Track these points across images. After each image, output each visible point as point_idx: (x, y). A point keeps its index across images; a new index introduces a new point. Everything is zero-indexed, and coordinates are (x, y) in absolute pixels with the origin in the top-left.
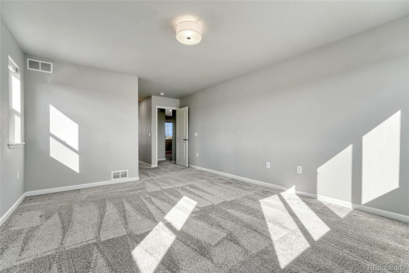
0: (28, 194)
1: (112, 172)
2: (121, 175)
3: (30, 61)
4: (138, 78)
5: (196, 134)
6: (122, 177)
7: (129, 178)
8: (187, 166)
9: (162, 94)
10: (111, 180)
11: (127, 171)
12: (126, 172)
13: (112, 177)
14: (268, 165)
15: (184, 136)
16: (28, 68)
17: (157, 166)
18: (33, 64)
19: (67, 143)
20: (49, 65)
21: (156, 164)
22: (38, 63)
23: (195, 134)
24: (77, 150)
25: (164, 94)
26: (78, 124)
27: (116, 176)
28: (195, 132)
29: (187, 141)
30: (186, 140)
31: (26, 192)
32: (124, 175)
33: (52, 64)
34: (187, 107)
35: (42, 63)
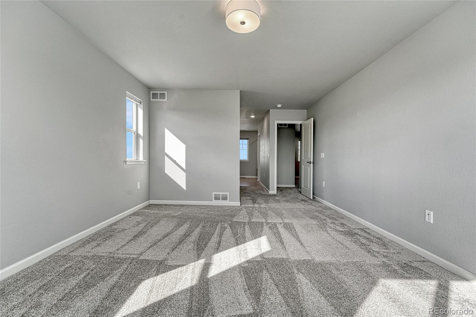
0: (152, 202)
1: (214, 193)
2: (222, 198)
3: (153, 93)
4: (240, 91)
5: (323, 155)
6: (222, 199)
7: (229, 202)
8: (312, 198)
9: (279, 106)
10: (212, 201)
11: (228, 193)
12: (227, 195)
13: (213, 198)
14: (431, 218)
15: (309, 157)
16: (151, 100)
17: (276, 193)
18: (155, 96)
19: (177, 161)
20: (165, 94)
21: (274, 190)
22: (157, 94)
23: (321, 155)
24: (185, 168)
25: (282, 106)
26: (185, 144)
27: (217, 198)
28: (322, 153)
29: (312, 165)
30: (310, 163)
31: (150, 201)
32: (225, 198)
33: (166, 92)
34: (312, 119)
35: (160, 94)
